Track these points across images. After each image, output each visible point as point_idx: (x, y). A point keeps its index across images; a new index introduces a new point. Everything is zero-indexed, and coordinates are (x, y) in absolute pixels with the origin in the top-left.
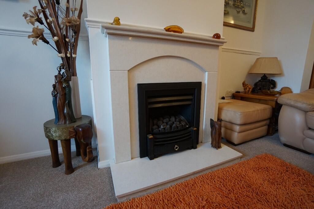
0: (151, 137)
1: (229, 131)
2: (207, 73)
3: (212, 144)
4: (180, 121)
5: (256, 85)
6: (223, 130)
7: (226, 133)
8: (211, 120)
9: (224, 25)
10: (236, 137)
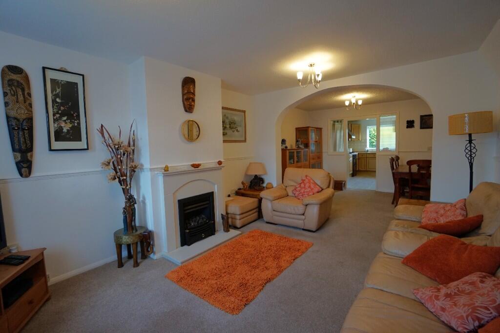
0: (188, 231)
1: (234, 220)
2: (216, 185)
3: (224, 230)
4: (203, 219)
5: (251, 182)
6: (230, 220)
7: (232, 222)
8: (222, 215)
9: (223, 142)
10: (238, 223)
